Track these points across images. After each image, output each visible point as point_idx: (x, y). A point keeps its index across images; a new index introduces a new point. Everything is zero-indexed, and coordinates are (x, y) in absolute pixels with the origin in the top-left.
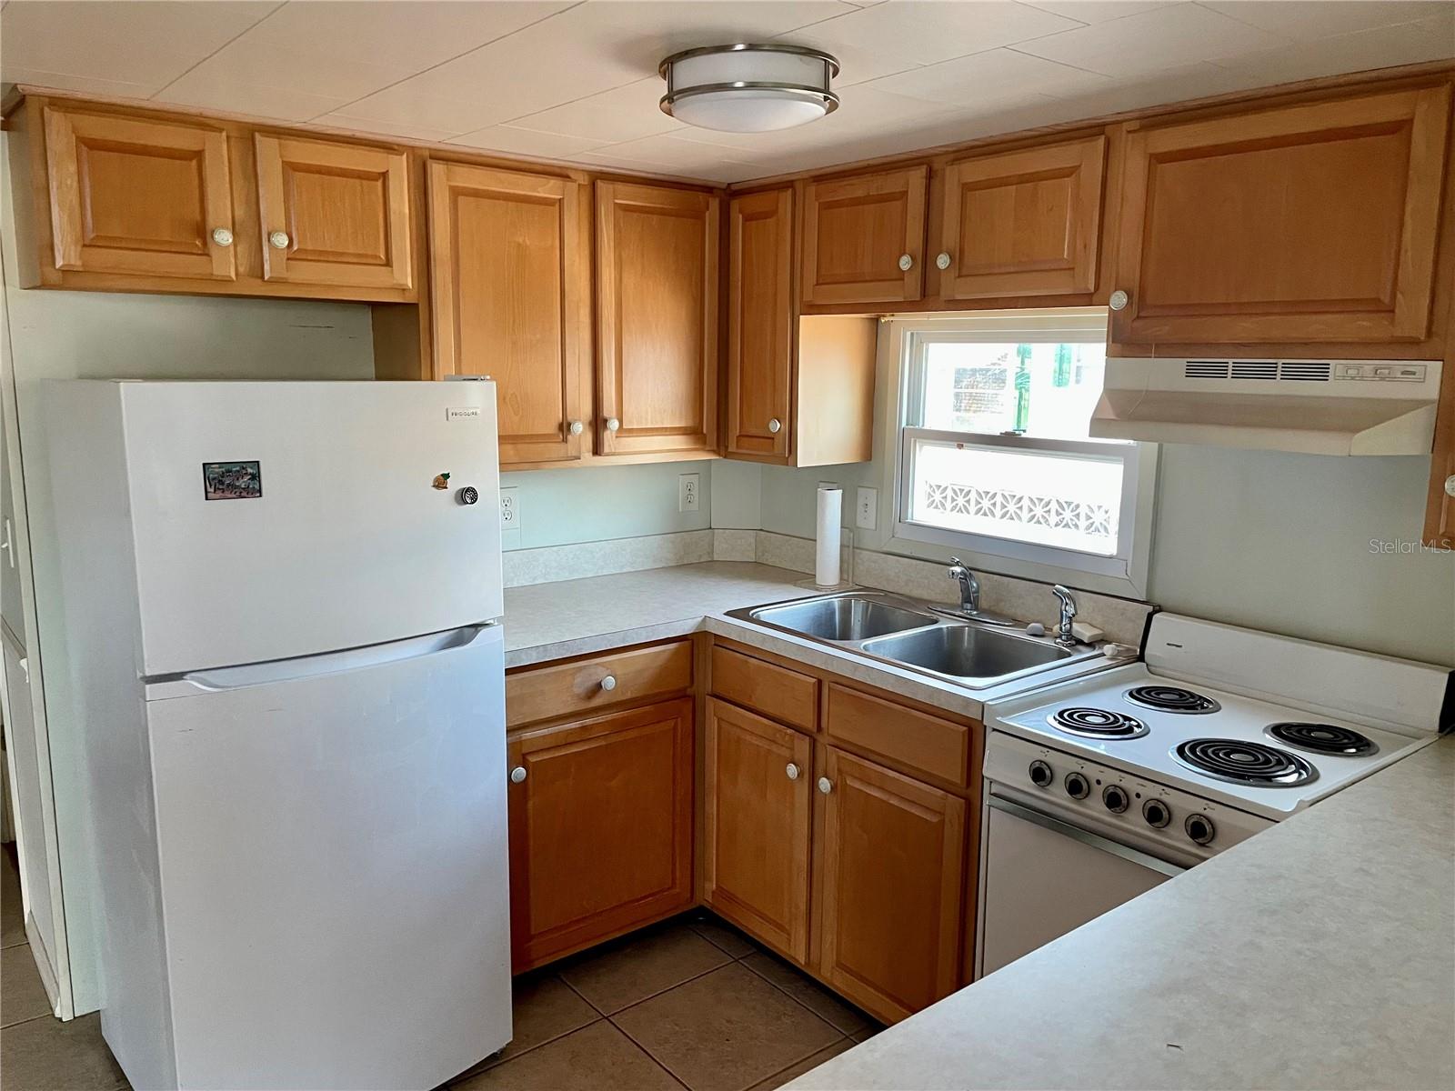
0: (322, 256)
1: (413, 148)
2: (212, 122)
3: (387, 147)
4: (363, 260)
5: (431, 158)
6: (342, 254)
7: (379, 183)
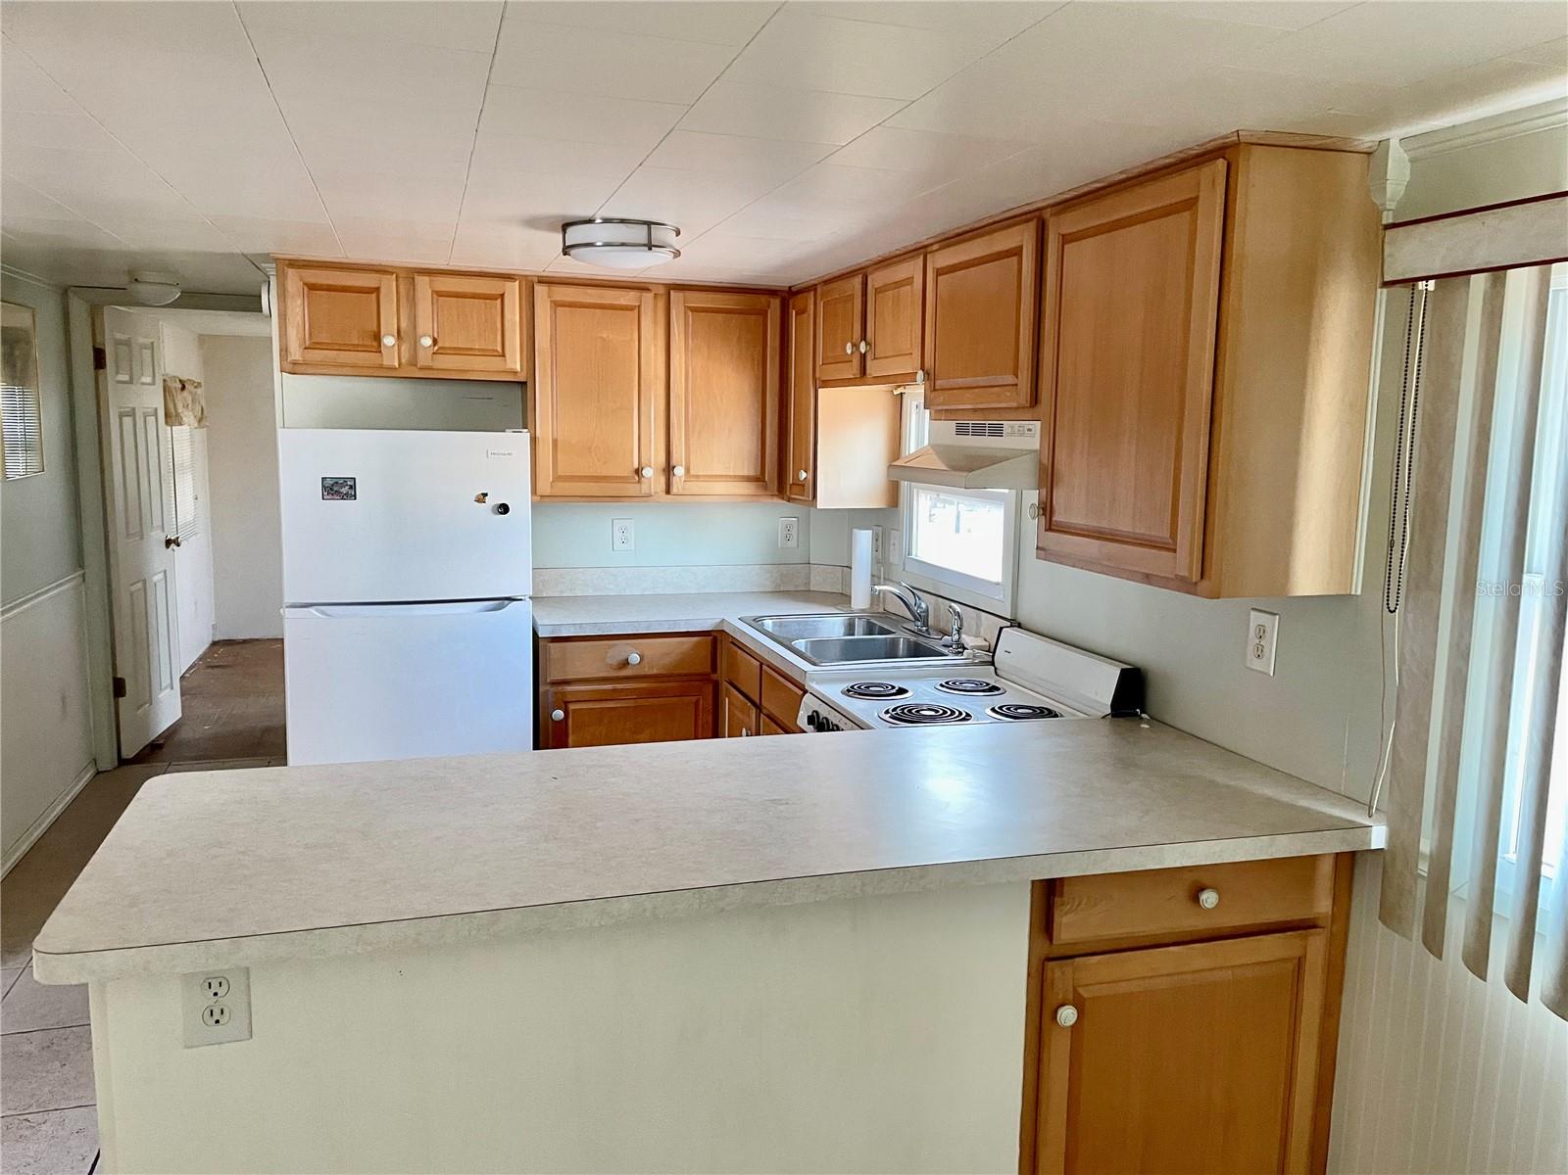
0: (458, 351)
1: (526, 276)
2: (386, 269)
3: (508, 277)
4: (485, 353)
5: (539, 282)
6: (471, 349)
7: (499, 301)
